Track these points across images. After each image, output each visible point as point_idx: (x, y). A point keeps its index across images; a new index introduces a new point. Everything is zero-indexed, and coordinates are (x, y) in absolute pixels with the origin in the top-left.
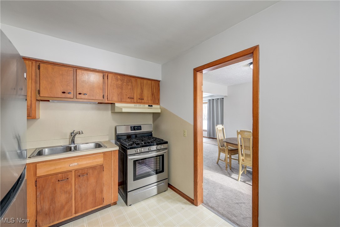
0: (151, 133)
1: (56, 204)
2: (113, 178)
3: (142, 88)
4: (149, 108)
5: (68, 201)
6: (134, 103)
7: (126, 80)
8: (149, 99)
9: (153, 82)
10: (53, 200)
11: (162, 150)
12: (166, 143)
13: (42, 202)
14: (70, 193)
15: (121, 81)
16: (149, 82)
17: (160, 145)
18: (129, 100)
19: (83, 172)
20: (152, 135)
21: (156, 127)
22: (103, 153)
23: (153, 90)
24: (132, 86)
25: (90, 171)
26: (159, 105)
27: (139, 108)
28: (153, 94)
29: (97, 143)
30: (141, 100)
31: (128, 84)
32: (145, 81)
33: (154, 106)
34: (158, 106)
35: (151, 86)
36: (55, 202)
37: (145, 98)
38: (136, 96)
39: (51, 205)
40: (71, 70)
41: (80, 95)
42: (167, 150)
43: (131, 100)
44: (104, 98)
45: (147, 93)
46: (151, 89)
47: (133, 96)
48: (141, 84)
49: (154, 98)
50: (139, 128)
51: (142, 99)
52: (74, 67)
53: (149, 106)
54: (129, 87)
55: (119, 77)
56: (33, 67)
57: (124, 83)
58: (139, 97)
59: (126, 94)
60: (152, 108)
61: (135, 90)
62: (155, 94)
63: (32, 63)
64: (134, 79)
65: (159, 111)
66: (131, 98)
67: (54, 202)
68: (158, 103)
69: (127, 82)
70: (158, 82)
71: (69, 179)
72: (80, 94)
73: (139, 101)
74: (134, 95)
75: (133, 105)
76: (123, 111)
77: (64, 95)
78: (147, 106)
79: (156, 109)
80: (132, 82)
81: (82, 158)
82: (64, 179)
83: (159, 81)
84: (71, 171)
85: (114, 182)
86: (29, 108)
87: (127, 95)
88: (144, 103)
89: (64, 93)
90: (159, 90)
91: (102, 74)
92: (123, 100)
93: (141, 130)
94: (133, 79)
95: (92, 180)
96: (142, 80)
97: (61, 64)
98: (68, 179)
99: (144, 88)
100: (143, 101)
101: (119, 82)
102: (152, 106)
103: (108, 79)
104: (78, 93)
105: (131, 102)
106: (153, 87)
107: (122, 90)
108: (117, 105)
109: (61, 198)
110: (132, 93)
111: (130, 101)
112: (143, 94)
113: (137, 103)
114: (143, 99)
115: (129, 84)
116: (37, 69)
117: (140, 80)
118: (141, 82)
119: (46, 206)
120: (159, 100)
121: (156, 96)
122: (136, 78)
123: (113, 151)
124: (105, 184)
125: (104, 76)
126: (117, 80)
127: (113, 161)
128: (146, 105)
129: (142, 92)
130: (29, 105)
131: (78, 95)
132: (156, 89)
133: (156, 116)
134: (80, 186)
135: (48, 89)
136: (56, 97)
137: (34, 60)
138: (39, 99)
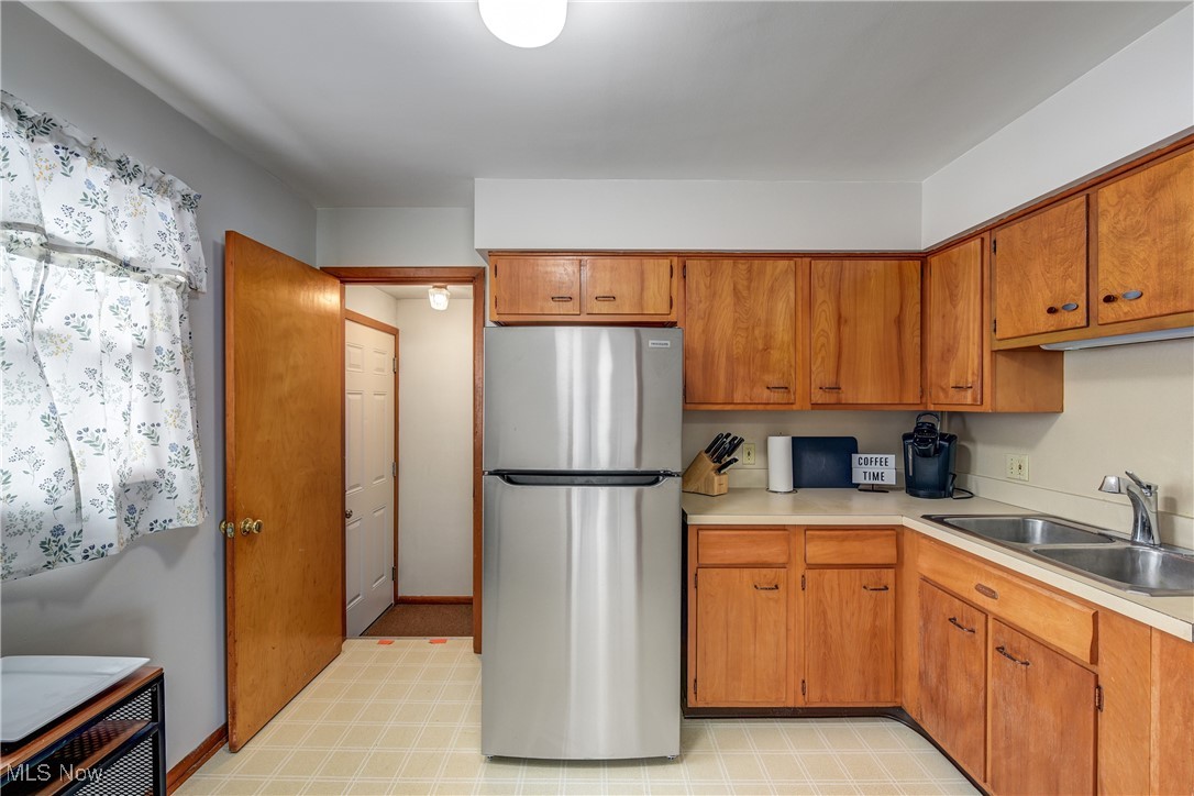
1: (949, 692)
10: (943, 671)
13: (926, 653)
14: (977, 688)
19: (1015, 646)
22: (1098, 607)
25: (1039, 661)
36: (947, 681)
39: (940, 683)
40: (1079, 207)
41: (1112, 304)
56: (985, 251)
63: (983, 239)
67: (945, 678)
71: (976, 635)
72: (1109, 299)
77: (1052, 322)
81: (1008, 582)
82: (964, 624)
84: (983, 611)
86: (977, 377)
89: (1052, 311)
98: (974, 632)
104: (1101, 297)
116: (992, 255)
123: (1162, 632)
127: (1156, 694)
130: (977, 371)
131: (1104, 306)
135: (1013, 309)
136: (1032, 332)
137: (984, 231)
138: (996, 349)
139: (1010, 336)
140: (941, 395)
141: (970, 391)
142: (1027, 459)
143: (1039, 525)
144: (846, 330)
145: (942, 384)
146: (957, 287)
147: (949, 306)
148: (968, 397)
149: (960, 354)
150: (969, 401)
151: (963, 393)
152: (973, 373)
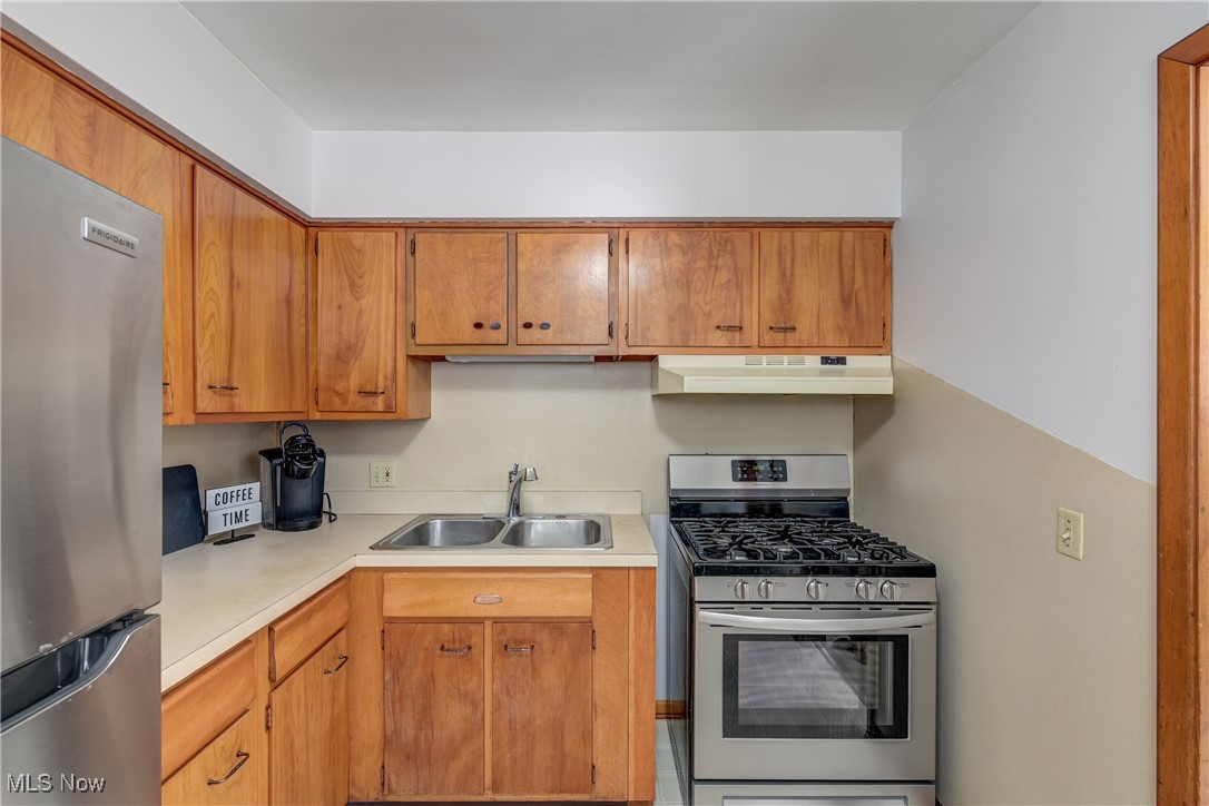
0: (840, 499)
1: (435, 732)
2: (632, 691)
3: (788, 273)
4: (822, 373)
5: (473, 731)
6: (745, 348)
7: (705, 244)
8: (827, 325)
9: (849, 235)
10: (426, 713)
11: (894, 609)
12: (928, 571)
13: (397, 708)
14: (476, 703)
15: (685, 254)
16: (827, 236)
17: (882, 580)
18: (720, 338)
19: (519, 636)
20: (844, 512)
21: (873, 475)
22: (592, 569)
23: (847, 278)
24: (736, 269)
25: (544, 638)
26: (889, 352)
27: (770, 373)
28: (850, 296)
29: (592, 522)
30: (782, 335)
31: (714, 263)
32: (803, 237)
33: (854, 361)
34: (883, 362)
35: (835, 258)
36: (431, 721)
37: (805, 324)
38: (756, 315)
39: (421, 729)
40: (501, 241)
41: (529, 330)
42: (929, 617)
43: (733, 337)
44: (615, 337)
45: (814, 295)
46: (835, 274)
47: (741, 318)
48: (780, 255)
49: (853, 320)
50: (777, 470)
51: (785, 329)
52: (510, 225)
53: (825, 361)
54: (723, 276)
55: (674, 236)
56: (399, 249)
57: (696, 261)
58: (769, 319)
59: (707, 310)
60: (842, 373)
61: (751, 287)
62: (862, 296)
63: (396, 235)
64: (746, 234)
65: (885, 386)
66: (730, 328)
67: (428, 720)
68: (882, 345)
69: (711, 255)
70: (882, 228)
71: (473, 650)
72: (528, 326)
73: (768, 338)
74: (746, 311)
75: (738, 361)
76: (685, 391)
77: (478, 336)
78: (813, 361)
79: (867, 374)
80: (733, 254)
81: (513, 580)
82: (457, 646)
83: (887, 225)
84: (479, 621)
85: (637, 712)
86: (390, 383)
87: (710, 314)
88: (800, 348)
89: (478, 326)
90: (887, 273)
91: (607, 235)
92: (693, 337)
93: (785, 479)
94: (741, 238)
95: (551, 677)
96: (787, 234)
97: (472, 225)
98: (470, 648)
99: (798, 270)
100: (791, 339)
101: (677, 260)
102: (842, 361)
103: (627, 252)
104: (521, 323)
105: (731, 348)
106: (847, 262)
107: (689, 295)
108: (667, 362)
109: (452, 716)
110: (734, 305)
111: (723, 342)
112: (790, 301)
113: (763, 348)
114: (794, 329)
115: (720, 261)
116: (409, 255)
117: (776, 233)
118: (780, 244)
119: (409, 728)
120: (885, 326)
121: (865, 309)
122: (756, 231)
123: (636, 568)
124: (599, 709)
125: (614, 245)
126: (667, 251)
127: (632, 612)
128: (808, 358)
129: (789, 292)
130: (389, 376)
131: (522, 330)
132: (865, 269)
133: (870, 412)
134: (508, 689)
135: (436, 317)
136: (456, 342)
137: (400, 227)
138: (413, 354)
139: (432, 342)
140: (336, 400)
141: (381, 398)
142: (395, 464)
143: (438, 524)
144: (239, 299)
145: (338, 388)
146: (361, 277)
147: (348, 296)
148: (380, 403)
149: (367, 354)
150: (380, 407)
151: (372, 399)
152: (386, 378)
